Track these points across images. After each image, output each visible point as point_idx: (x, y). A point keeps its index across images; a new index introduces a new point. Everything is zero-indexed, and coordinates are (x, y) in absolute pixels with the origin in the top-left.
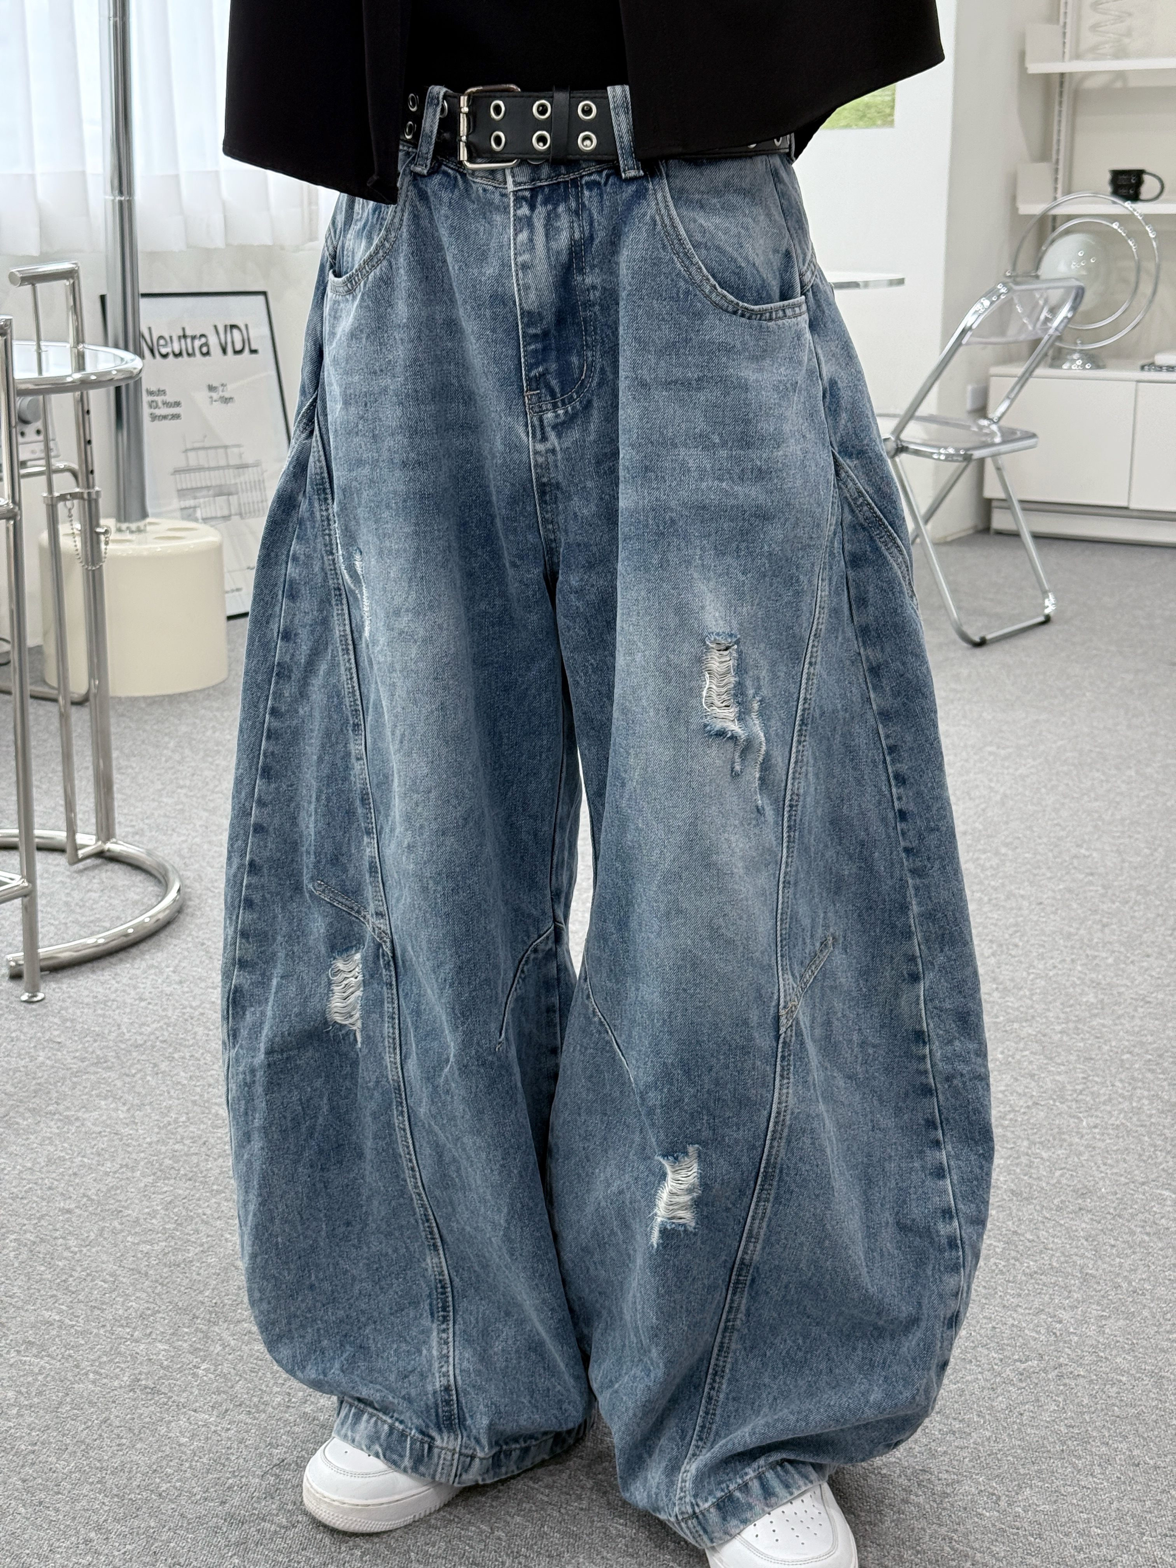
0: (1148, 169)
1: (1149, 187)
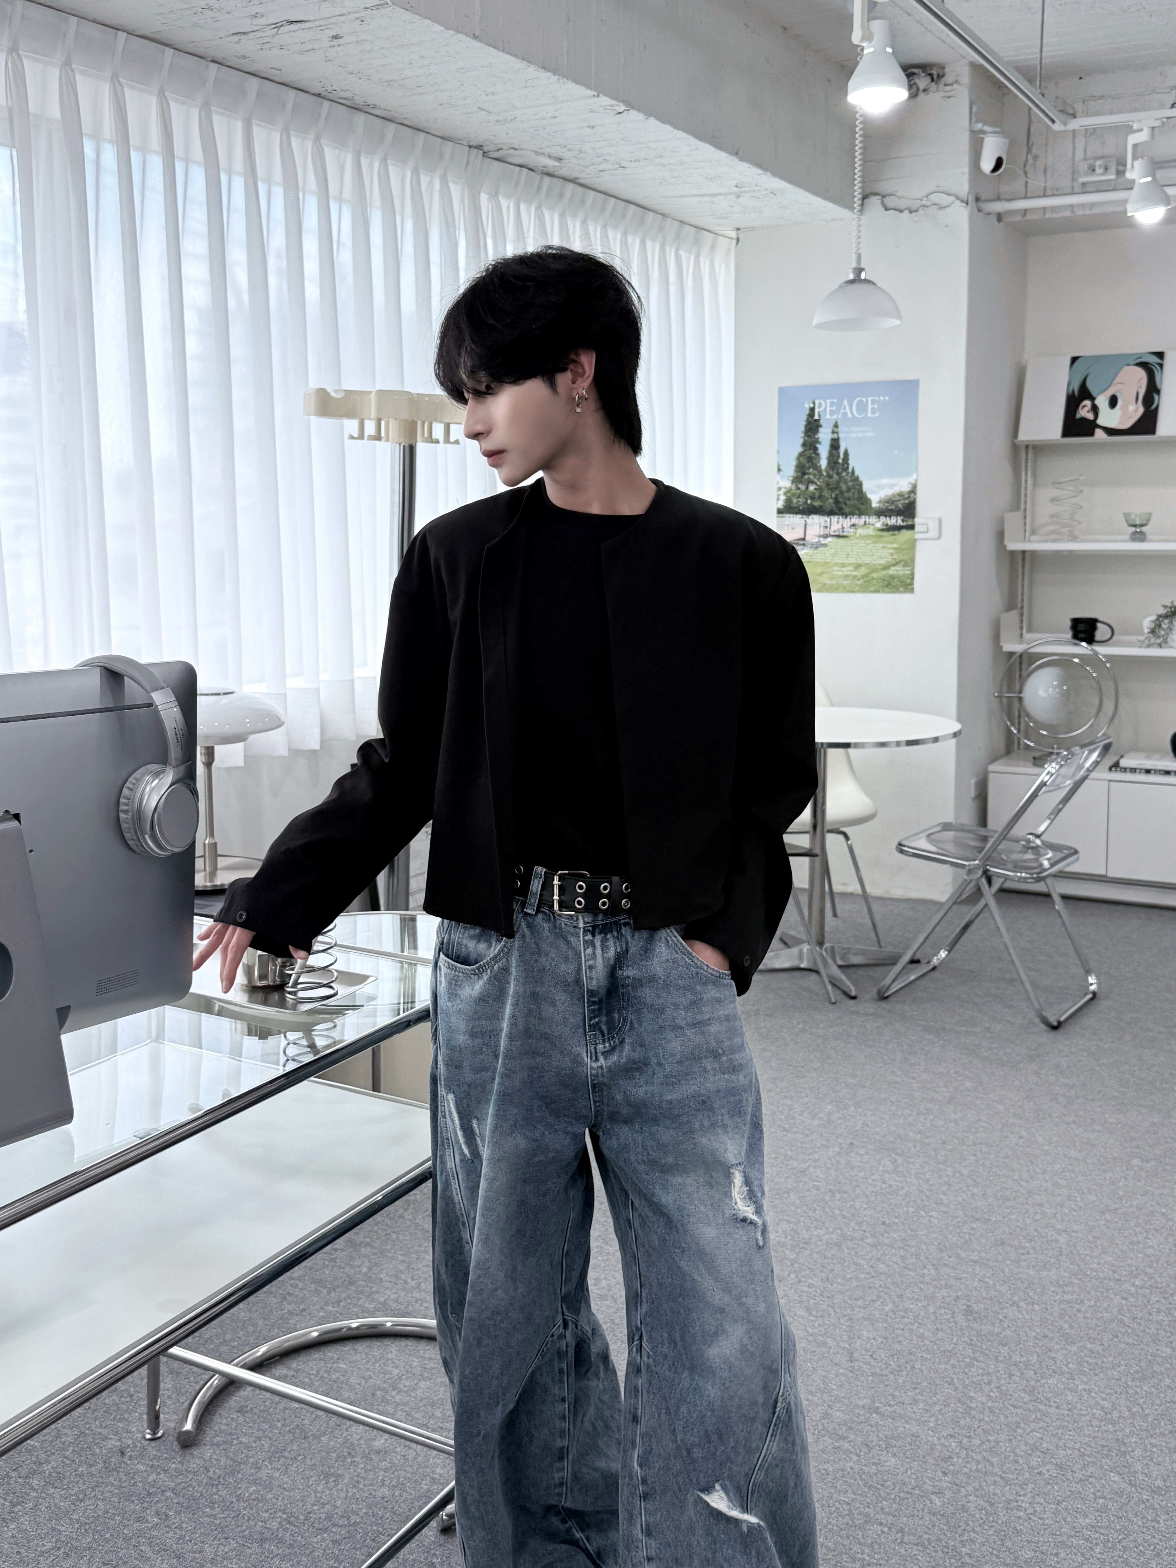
0: (1101, 618)
1: (1101, 632)
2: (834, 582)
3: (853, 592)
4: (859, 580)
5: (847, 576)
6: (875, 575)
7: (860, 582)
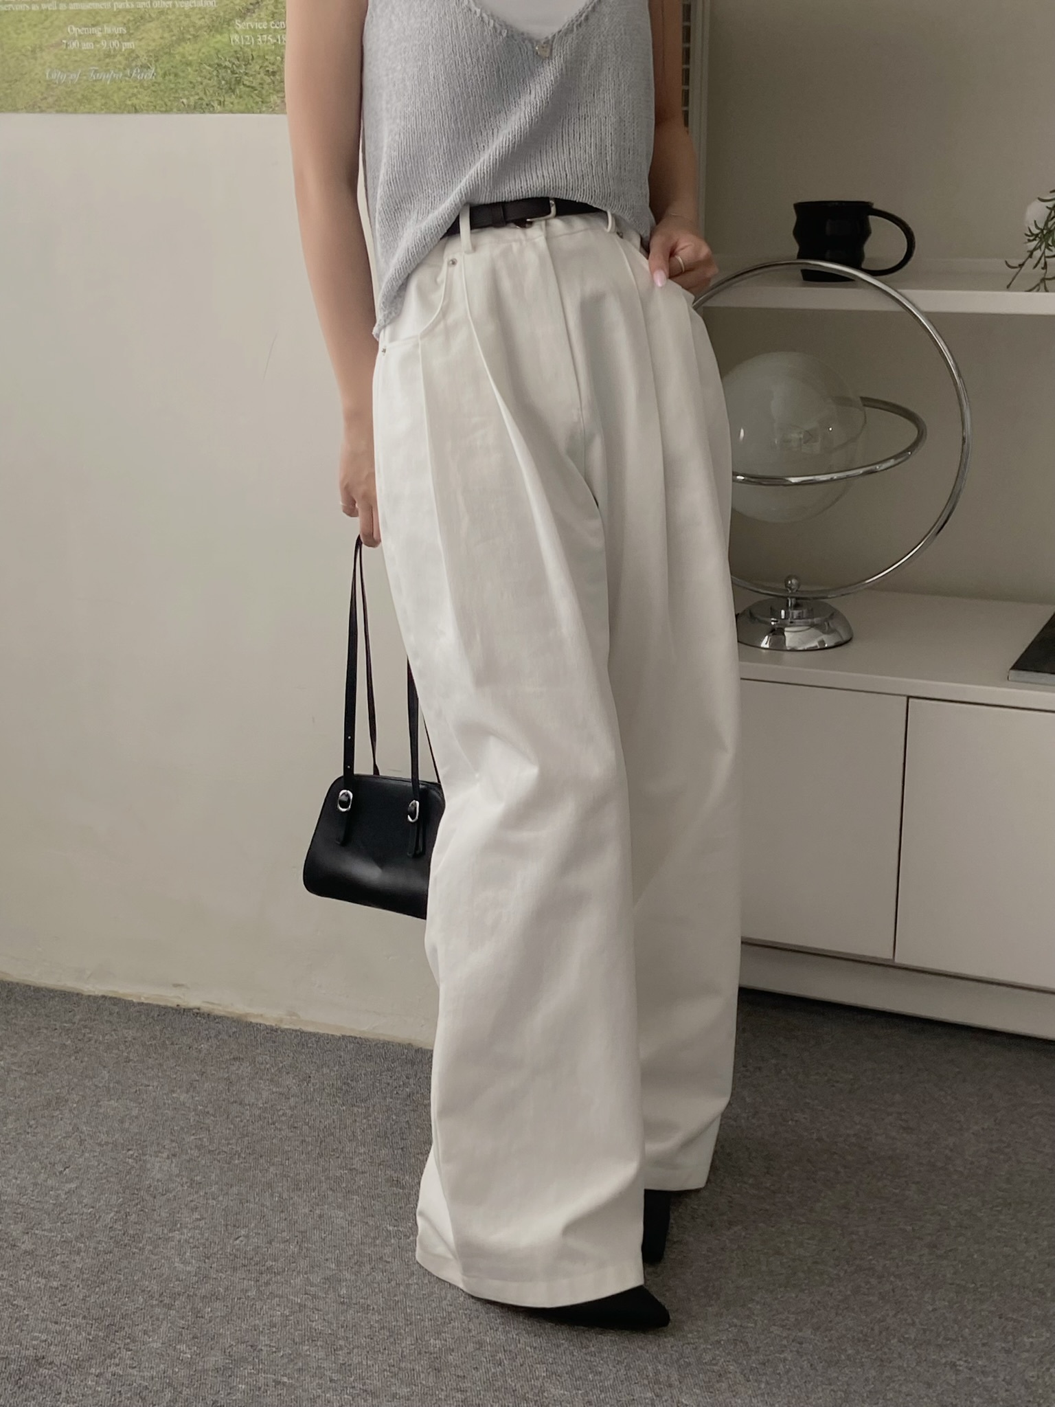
2: (75, 77)
3: (136, 111)
4: (145, 67)
5: (108, 55)
6: (188, 49)
7: (149, 76)
